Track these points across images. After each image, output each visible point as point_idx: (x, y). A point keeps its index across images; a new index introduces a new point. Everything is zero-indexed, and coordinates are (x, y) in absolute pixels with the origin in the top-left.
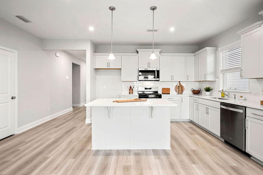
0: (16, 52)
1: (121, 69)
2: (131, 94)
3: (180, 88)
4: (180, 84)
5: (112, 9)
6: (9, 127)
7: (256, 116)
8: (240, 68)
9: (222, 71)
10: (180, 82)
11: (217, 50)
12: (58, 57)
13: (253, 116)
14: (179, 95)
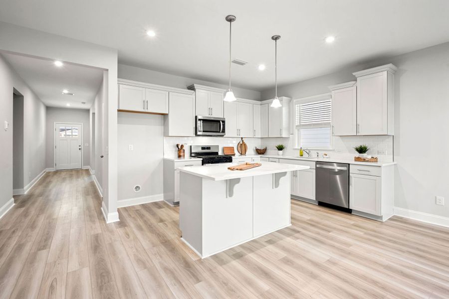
1: (168, 115)
2: (182, 158)
3: (243, 146)
4: (243, 141)
5: (229, 20)
7: (361, 172)
8: (329, 123)
9: (297, 126)
10: (242, 138)
11: (290, 101)
13: (358, 172)
14: (242, 157)
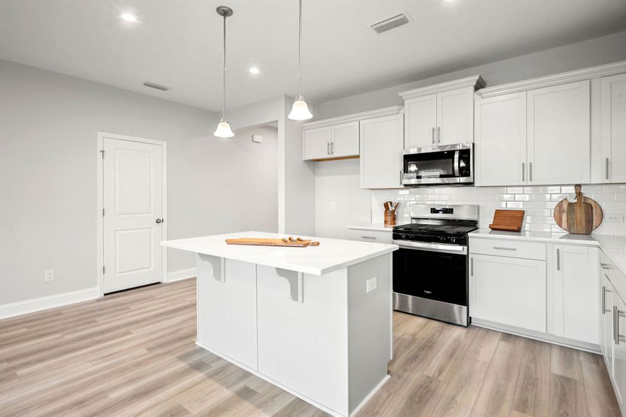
0: (165, 144)
1: (358, 157)
3: (580, 214)
4: (580, 194)
5: (225, 12)
6: (152, 269)
12: (259, 143)
